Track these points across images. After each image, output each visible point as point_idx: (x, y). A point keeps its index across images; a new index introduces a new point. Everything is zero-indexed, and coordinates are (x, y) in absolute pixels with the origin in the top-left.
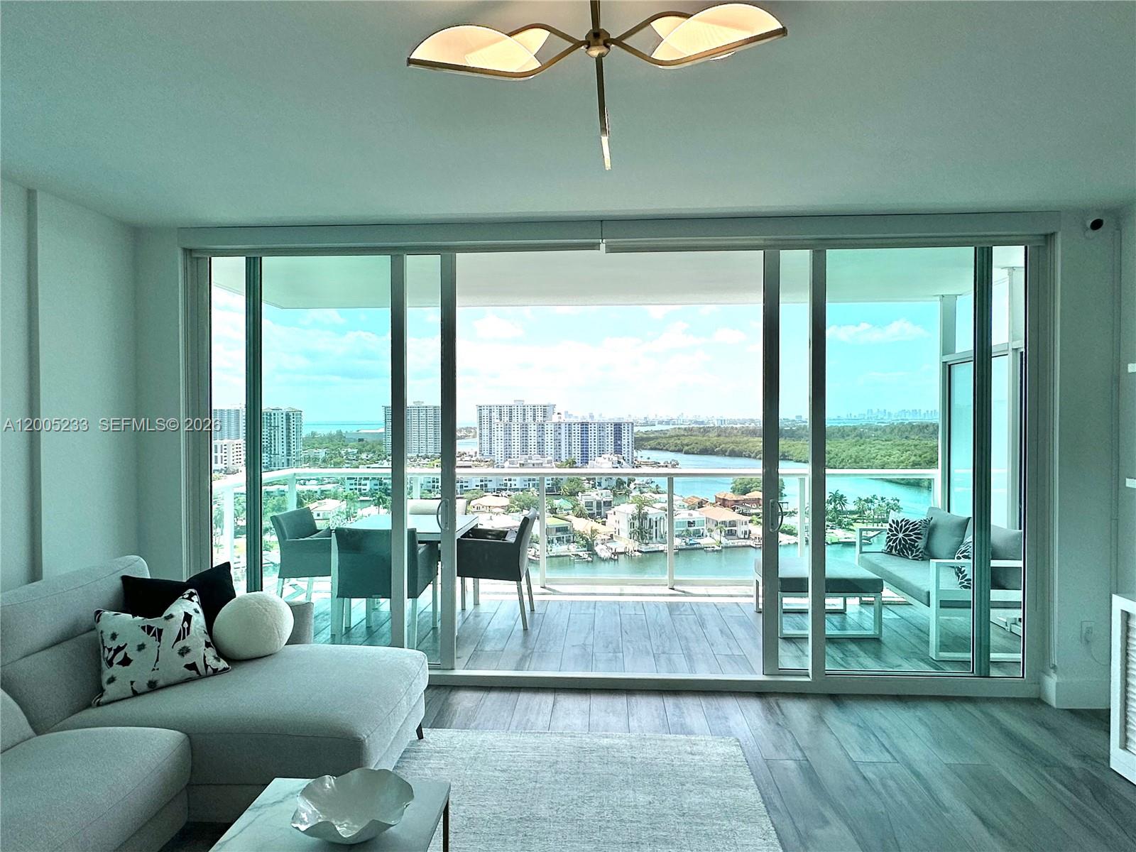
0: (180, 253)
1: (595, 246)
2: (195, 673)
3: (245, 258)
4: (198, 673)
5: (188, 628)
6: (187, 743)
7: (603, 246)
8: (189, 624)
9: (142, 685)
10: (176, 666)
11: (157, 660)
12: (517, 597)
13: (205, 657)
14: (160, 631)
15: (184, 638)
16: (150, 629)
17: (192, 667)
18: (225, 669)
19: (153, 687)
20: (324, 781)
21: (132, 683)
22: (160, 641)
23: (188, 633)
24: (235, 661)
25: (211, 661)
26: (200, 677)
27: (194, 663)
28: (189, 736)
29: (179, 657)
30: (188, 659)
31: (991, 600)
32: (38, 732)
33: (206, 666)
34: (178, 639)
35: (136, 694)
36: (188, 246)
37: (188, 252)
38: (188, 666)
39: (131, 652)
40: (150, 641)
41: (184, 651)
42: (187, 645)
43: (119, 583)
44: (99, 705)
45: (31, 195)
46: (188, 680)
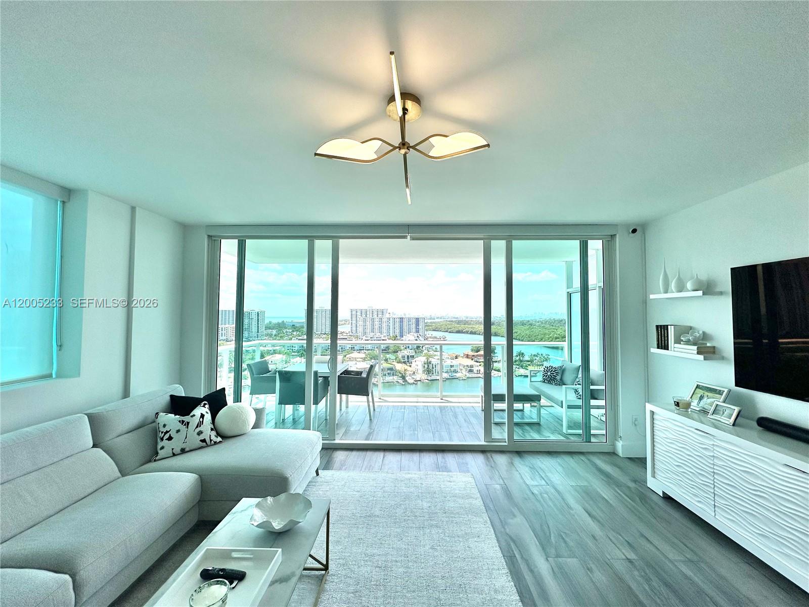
0: (206, 236)
1: (405, 237)
2: (205, 444)
3: (237, 240)
4: (206, 444)
5: (203, 421)
6: (199, 480)
7: (409, 237)
8: (203, 419)
9: (177, 450)
10: (196, 441)
11: (186, 438)
12: (366, 404)
13: (210, 436)
14: (188, 423)
15: (200, 426)
16: (183, 422)
17: (204, 441)
18: (220, 442)
19: (183, 451)
20: (267, 500)
21: (173, 449)
22: (188, 428)
23: (202, 424)
24: (225, 437)
25: (213, 438)
26: (208, 446)
27: (205, 439)
28: (200, 476)
29: (198, 436)
30: (202, 437)
31: (591, 404)
32: (123, 475)
33: (211, 440)
34: (197, 427)
35: (174, 455)
36: (210, 234)
37: (209, 237)
38: (201, 441)
39: (173, 433)
40: (183, 428)
41: (200, 433)
42: (202, 430)
43: (168, 398)
44: (155, 461)
45: (133, 209)
46: (202, 448)
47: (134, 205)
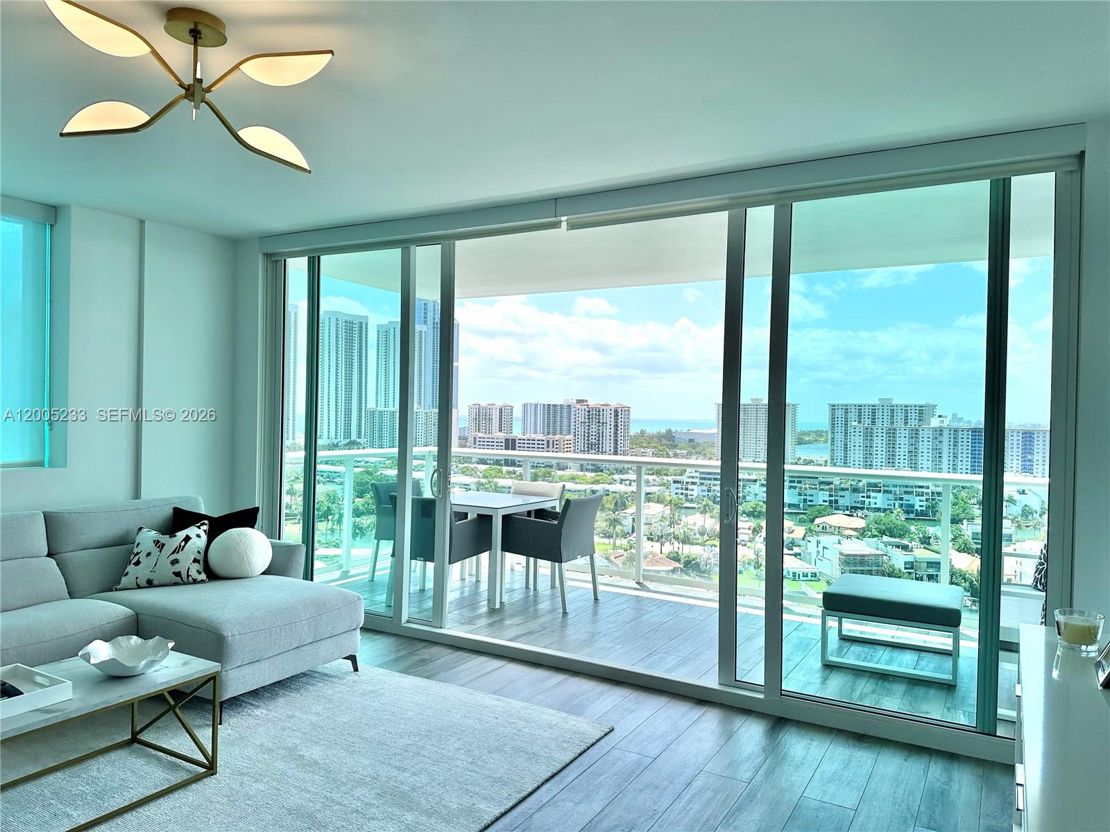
0: (261, 256)
1: (556, 225)
2: (180, 580)
3: (307, 258)
4: (182, 580)
5: (184, 547)
6: (134, 618)
7: (564, 225)
8: (186, 544)
9: (143, 582)
10: (166, 571)
11: (155, 565)
13: (189, 569)
14: (163, 545)
15: (178, 552)
16: (158, 542)
17: (178, 574)
18: (202, 581)
19: (150, 584)
21: (137, 578)
22: (161, 552)
23: (182, 550)
24: (212, 575)
25: (194, 573)
26: (185, 584)
27: (180, 572)
28: (137, 614)
29: (170, 566)
30: (177, 568)
32: (72, 595)
33: (188, 576)
34: (173, 553)
35: (139, 587)
36: (269, 251)
37: (268, 256)
38: (174, 573)
39: (142, 557)
40: (155, 551)
41: (175, 562)
42: (178, 558)
44: (116, 590)
45: (142, 222)
46: (176, 584)
47: (143, 219)
